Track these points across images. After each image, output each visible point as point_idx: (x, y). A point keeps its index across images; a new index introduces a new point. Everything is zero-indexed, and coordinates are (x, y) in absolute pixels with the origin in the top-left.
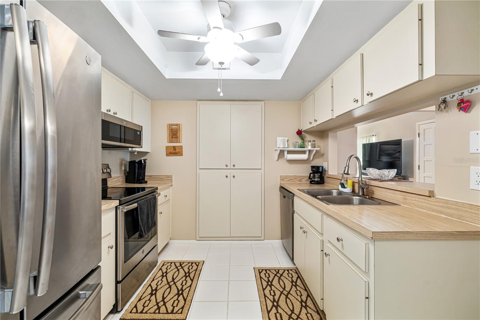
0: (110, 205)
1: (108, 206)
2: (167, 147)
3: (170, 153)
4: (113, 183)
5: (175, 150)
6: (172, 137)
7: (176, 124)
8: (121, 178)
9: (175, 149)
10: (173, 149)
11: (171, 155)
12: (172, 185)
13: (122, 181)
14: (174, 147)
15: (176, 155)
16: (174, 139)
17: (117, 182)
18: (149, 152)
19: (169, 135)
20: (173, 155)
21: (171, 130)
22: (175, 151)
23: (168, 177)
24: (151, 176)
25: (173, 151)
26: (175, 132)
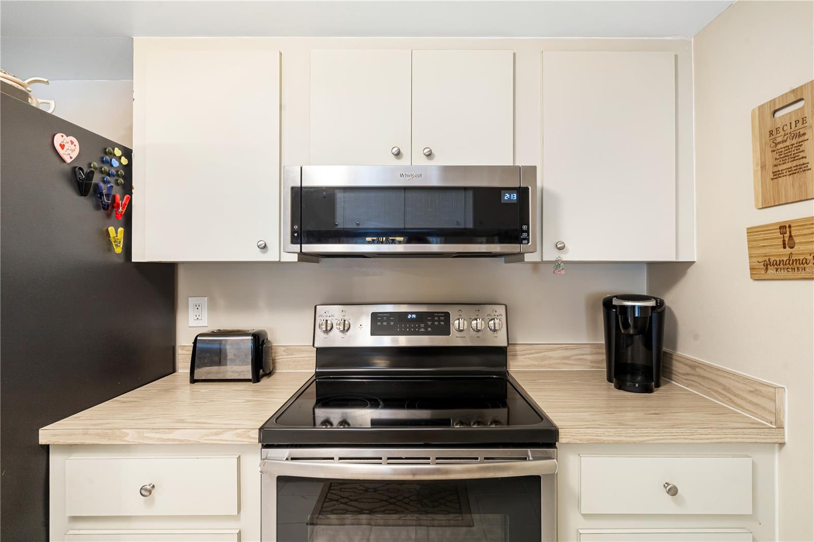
2: (751, 231)
3: (767, 265)
5: (789, 243)
6: (777, 175)
7: (793, 91)
8: (588, 350)
9: (791, 236)
10: (780, 242)
11: (771, 271)
12: (782, 445)
14: (784, 228)
15: (796, 274)
16: (786, 181)
18: (695, 262)
19: (763, 167)
20: (783, 273)
21: (771, 133)
22: (788, 249)
24: (694, 365)
25: (778, 252)
26: (788, 143)
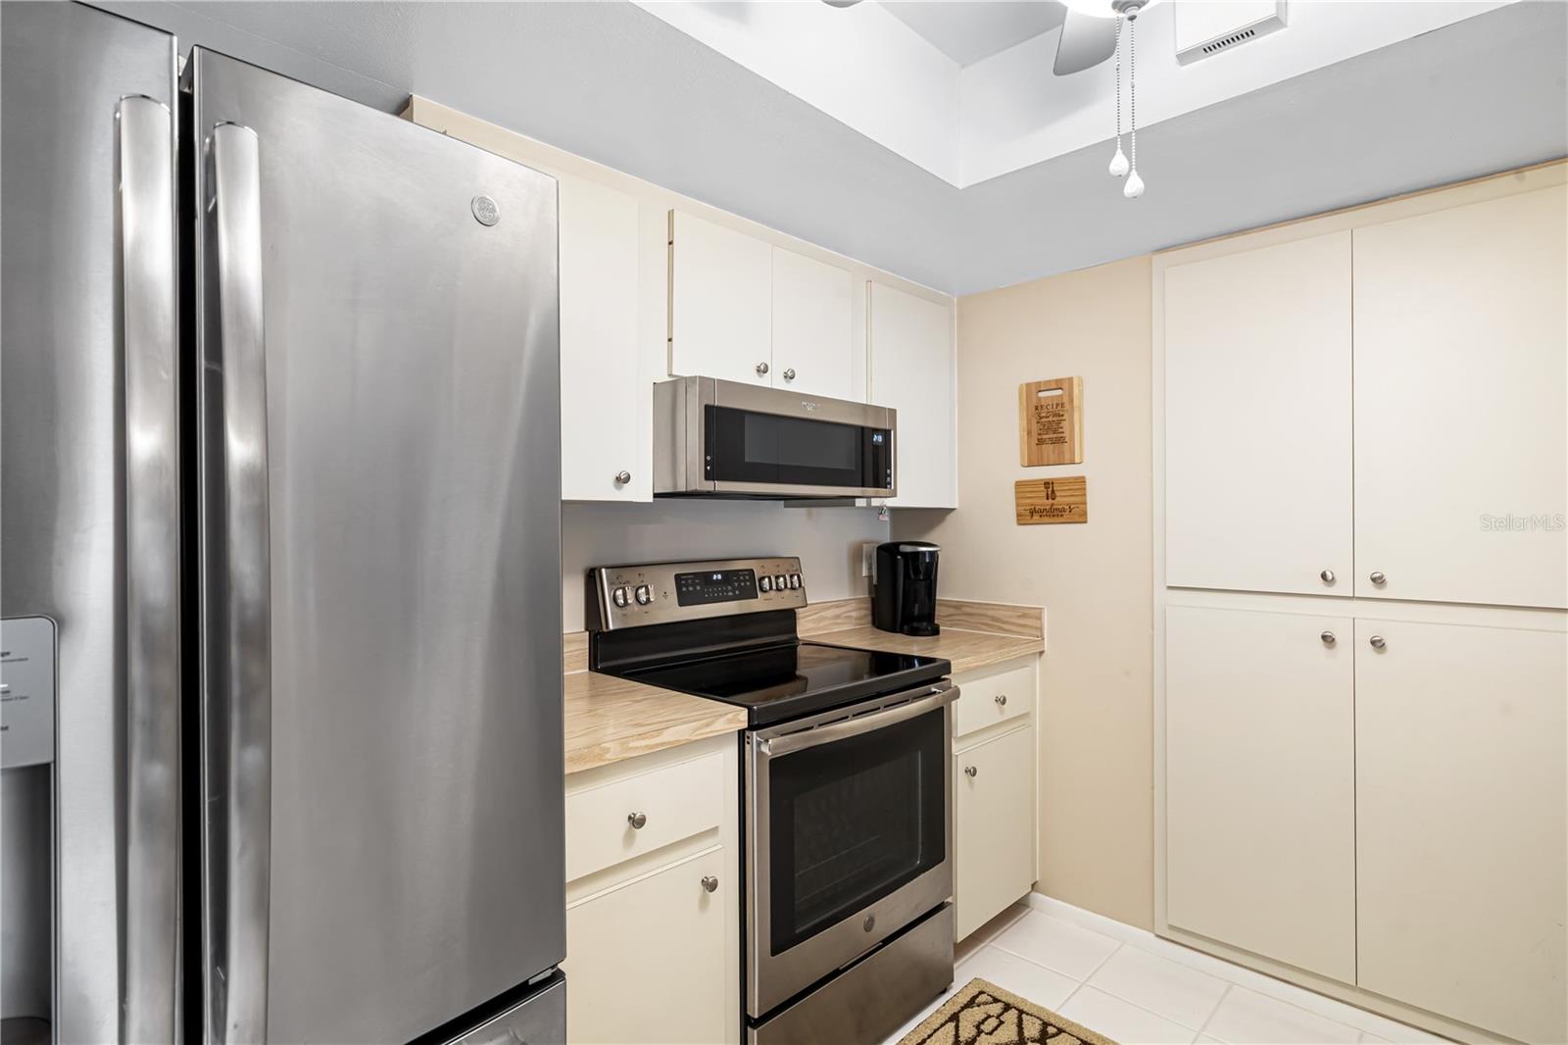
0: (708, 725)
1: (699, 729)
2: (1019, 485)
3: (1032, 512)
4: (821, 625)
5: (1051, 495)
6: (1040, 442)
7: (1057, 381)
8: (854, 605)
9: (1053, 491)
10: (1045, 494)
11: (1036, 517)
12: (1041, 653)
13: (857, 619)
14: (1048, 484)
15: (1056, 519)
16: (1048, 448)
17: (839, 621)
18: (953, 509)
19: (1029, 433)
20: (1046, 519)
21: (1037, 408)
22: (1050, 501)
23: (1024, 616)
24: (959, 606)
25: (1043, 502)
26: (1050, 419)
